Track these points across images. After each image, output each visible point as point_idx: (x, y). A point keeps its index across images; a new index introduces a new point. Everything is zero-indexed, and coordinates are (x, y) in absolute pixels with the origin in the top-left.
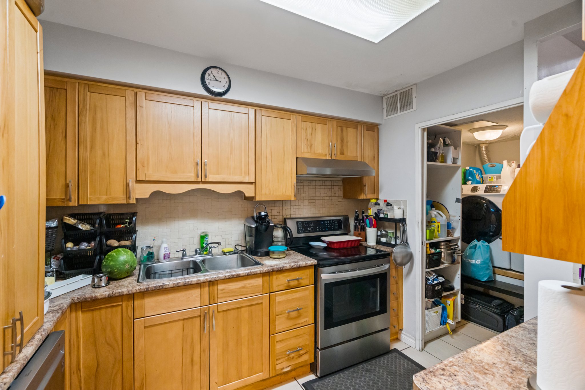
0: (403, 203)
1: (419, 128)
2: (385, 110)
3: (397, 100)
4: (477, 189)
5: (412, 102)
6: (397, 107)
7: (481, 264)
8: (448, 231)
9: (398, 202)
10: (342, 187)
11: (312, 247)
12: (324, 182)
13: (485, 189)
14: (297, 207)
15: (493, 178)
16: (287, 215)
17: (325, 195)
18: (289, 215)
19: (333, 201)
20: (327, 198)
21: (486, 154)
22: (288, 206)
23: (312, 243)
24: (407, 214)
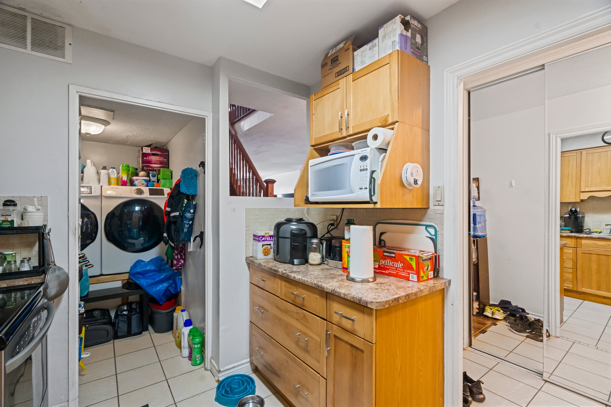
0: (38, 201)
5: (63, 47)
6: (24, 38)
9: (30, 200)
24: (47, 219)
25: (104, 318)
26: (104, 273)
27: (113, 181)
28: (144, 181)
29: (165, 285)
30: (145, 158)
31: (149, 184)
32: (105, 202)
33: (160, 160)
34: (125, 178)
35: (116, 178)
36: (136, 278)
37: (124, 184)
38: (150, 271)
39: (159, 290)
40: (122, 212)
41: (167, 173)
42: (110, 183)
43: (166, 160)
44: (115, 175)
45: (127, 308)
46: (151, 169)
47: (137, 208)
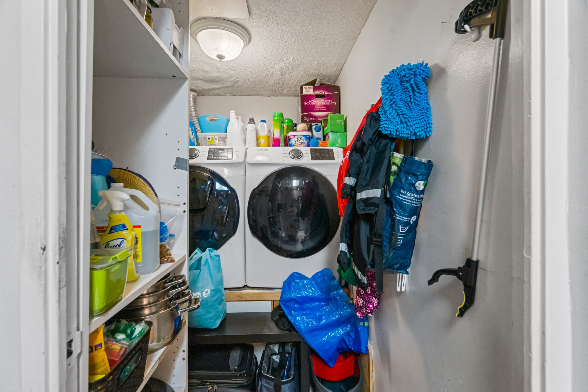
4: (196, 154)
7: (212, 296)
8: (161, 246)
13: (209, 153)
15: (214, 139)
21: (195, 107)
26: (249, 285)
27: (262, 141)
28: (303, 138)
30: (305, 103)
31: (311, 141)
32: (251, 172)
33: (327, 103)
34: (277, 135)
35: (267, 137)
36: (288, 308)
37: (276, 143)
38: (311, 299)
39: (326, 342)
41: (338, 121)
42: (258, 145)
43: (335, 103)
44: (265, 132)
45: (279, 350)
46: (313, 119)
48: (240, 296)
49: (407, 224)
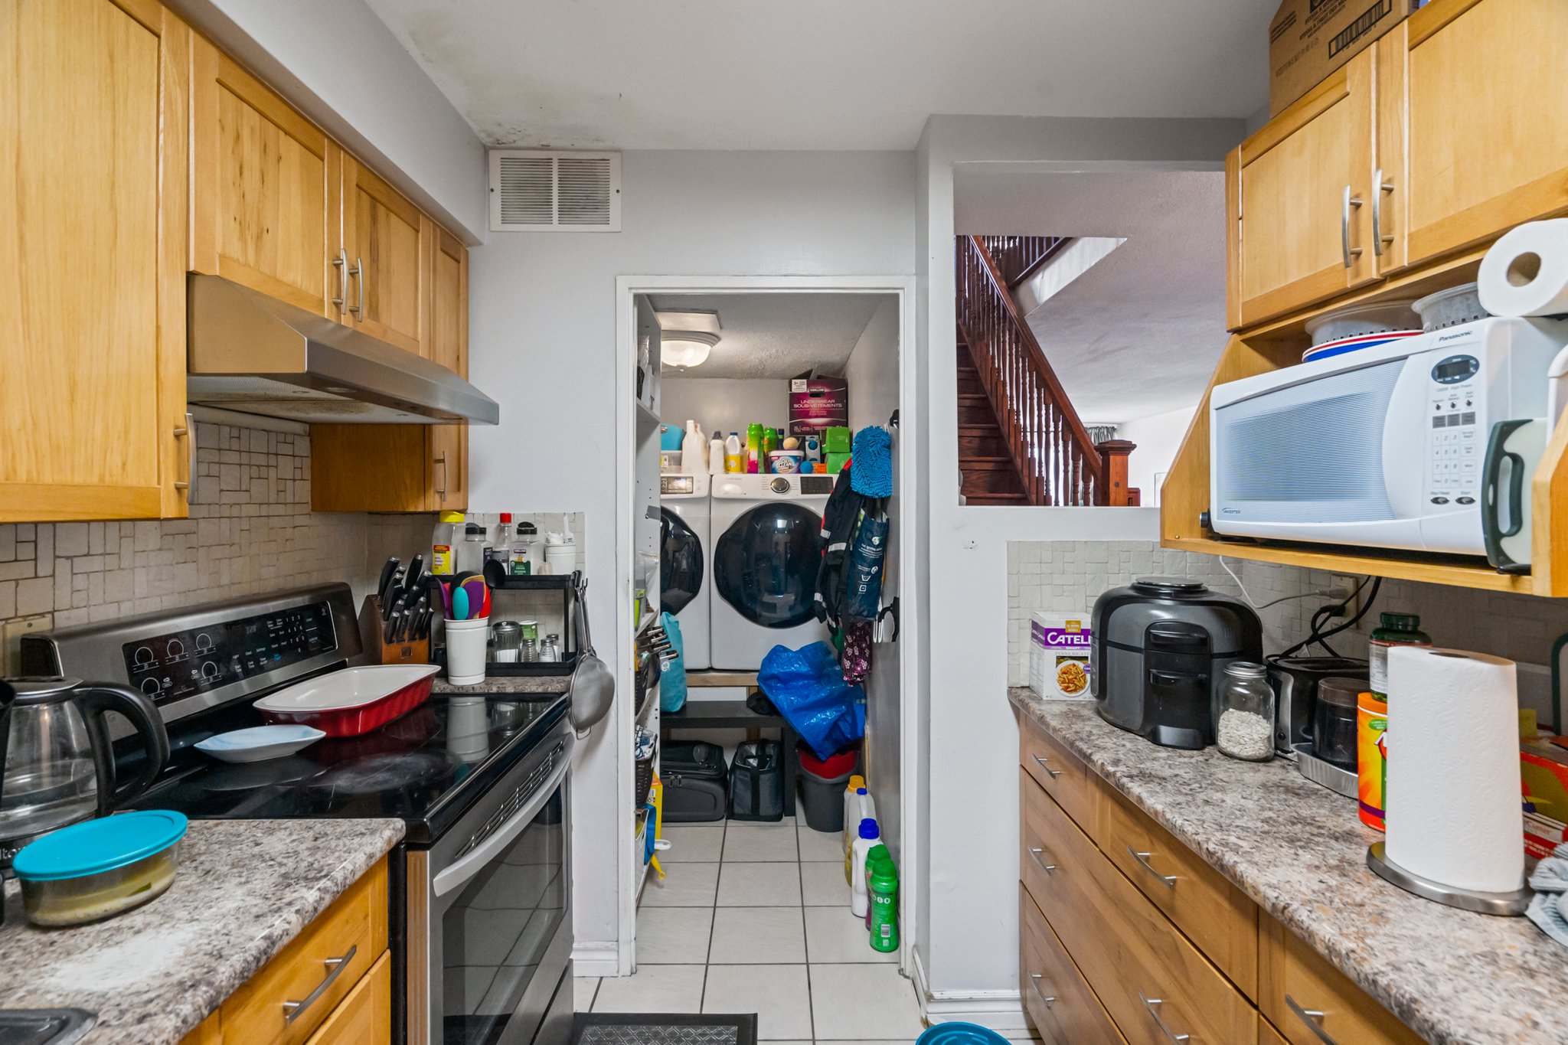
0: (570, 522)
1: (630, 289)
2: (496, 200)
3: (550, 179)
5: (606, 201)
6: (548, 203)
7: (671, 671)
9: (555, 521)
10: (307, 462)
11: (216, 763)
12: (235, 433)
14: (96, 564)
16: (25, 617)
17: (244, 497)
18: (42, 615)
19: (274, 521)
20: (252, 510)
22: (36, 559)
23: (213, 744)
24: (584, 559)
25: (709, 767)
26: (716, 666)
27: (734, 463)
28: (791, 460)
29: (829, 715)
30: (796, 406)
31: (804, 464)
32: (718, 511)
33: (828, 405)
34: (754, 455)
35: (739, 458)
36: (770, 688)
37: (753, 468)
38: (798, 676)
39: (815, 724)
40: (752, 530)
41: (841, 438)
42: (727, 469)
43: (840, 405)
44: (736, 450)
45: (757, 753)
46: (808, 429)
47: (781, 523)
48: (704, 679)
49: (869, 573)
